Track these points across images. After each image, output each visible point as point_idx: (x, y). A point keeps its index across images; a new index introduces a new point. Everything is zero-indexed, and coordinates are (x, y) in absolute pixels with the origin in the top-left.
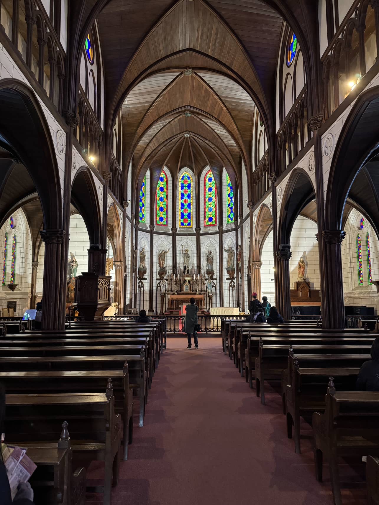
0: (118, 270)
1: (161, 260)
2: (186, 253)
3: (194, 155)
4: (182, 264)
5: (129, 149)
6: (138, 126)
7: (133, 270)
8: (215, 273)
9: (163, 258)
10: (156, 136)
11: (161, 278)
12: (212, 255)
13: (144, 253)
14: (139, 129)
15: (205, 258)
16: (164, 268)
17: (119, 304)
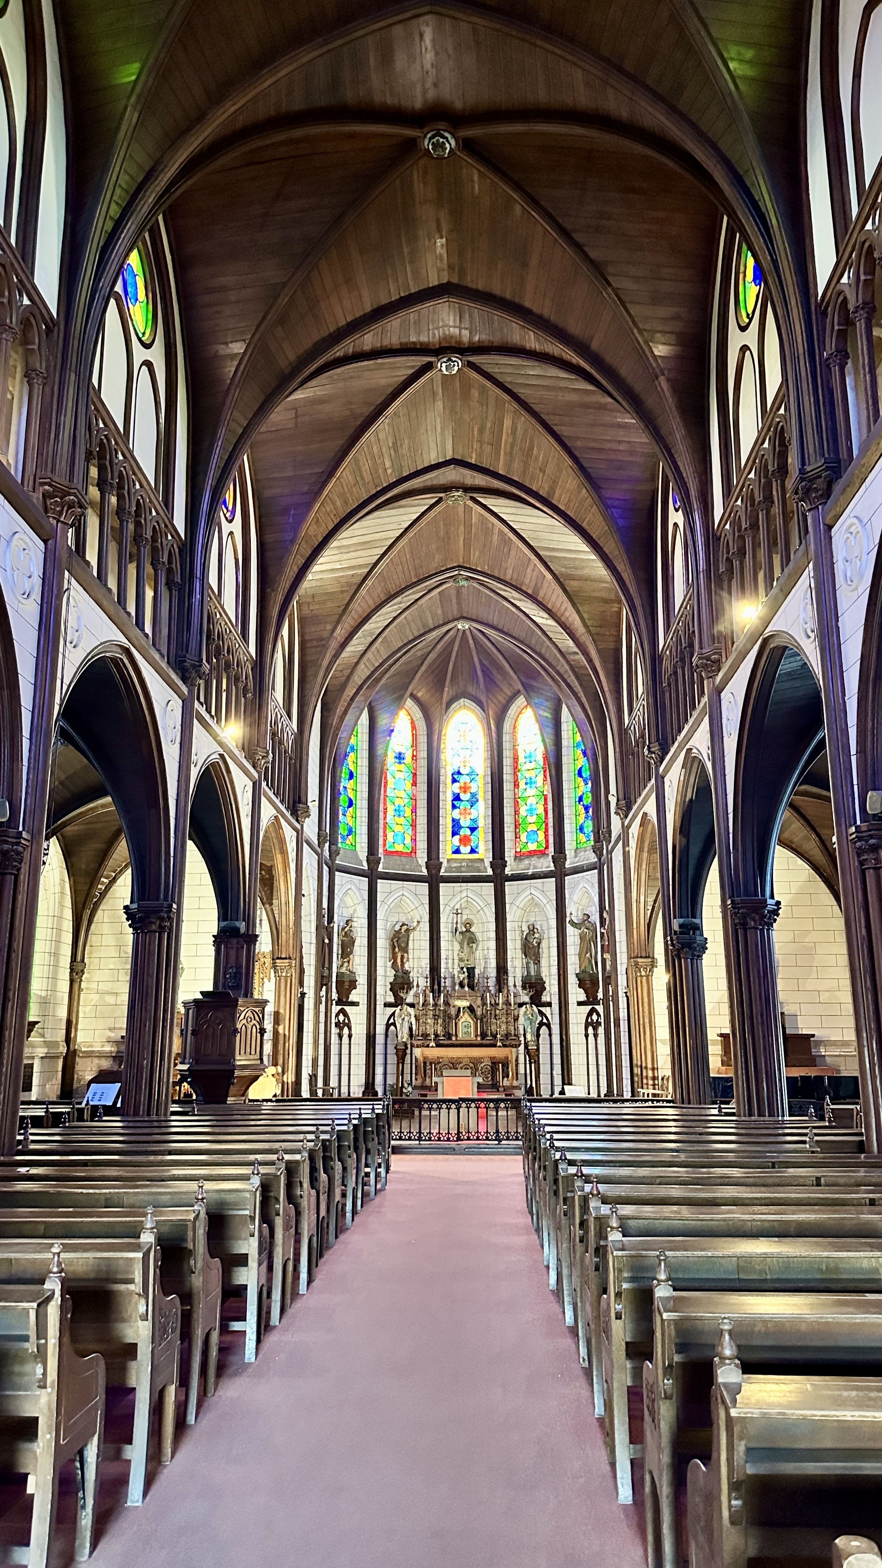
0: (283, 980)
1: (397, 950)
2: (468, 931)
3: (483, 671)
4: (456, 962)
5: (316, 676)
6: (338, 622)
7: (323, 981)
8: (547, 985)
9: (403, 945)
10: (384, 635)
11: (399, 1002)
12: (537, 935)
13: (351, 931)
14: (339, 628)
15: (519, 945)
16: (407, 973)
17: (283, 1073)
